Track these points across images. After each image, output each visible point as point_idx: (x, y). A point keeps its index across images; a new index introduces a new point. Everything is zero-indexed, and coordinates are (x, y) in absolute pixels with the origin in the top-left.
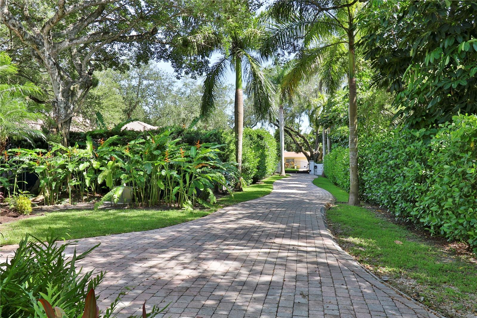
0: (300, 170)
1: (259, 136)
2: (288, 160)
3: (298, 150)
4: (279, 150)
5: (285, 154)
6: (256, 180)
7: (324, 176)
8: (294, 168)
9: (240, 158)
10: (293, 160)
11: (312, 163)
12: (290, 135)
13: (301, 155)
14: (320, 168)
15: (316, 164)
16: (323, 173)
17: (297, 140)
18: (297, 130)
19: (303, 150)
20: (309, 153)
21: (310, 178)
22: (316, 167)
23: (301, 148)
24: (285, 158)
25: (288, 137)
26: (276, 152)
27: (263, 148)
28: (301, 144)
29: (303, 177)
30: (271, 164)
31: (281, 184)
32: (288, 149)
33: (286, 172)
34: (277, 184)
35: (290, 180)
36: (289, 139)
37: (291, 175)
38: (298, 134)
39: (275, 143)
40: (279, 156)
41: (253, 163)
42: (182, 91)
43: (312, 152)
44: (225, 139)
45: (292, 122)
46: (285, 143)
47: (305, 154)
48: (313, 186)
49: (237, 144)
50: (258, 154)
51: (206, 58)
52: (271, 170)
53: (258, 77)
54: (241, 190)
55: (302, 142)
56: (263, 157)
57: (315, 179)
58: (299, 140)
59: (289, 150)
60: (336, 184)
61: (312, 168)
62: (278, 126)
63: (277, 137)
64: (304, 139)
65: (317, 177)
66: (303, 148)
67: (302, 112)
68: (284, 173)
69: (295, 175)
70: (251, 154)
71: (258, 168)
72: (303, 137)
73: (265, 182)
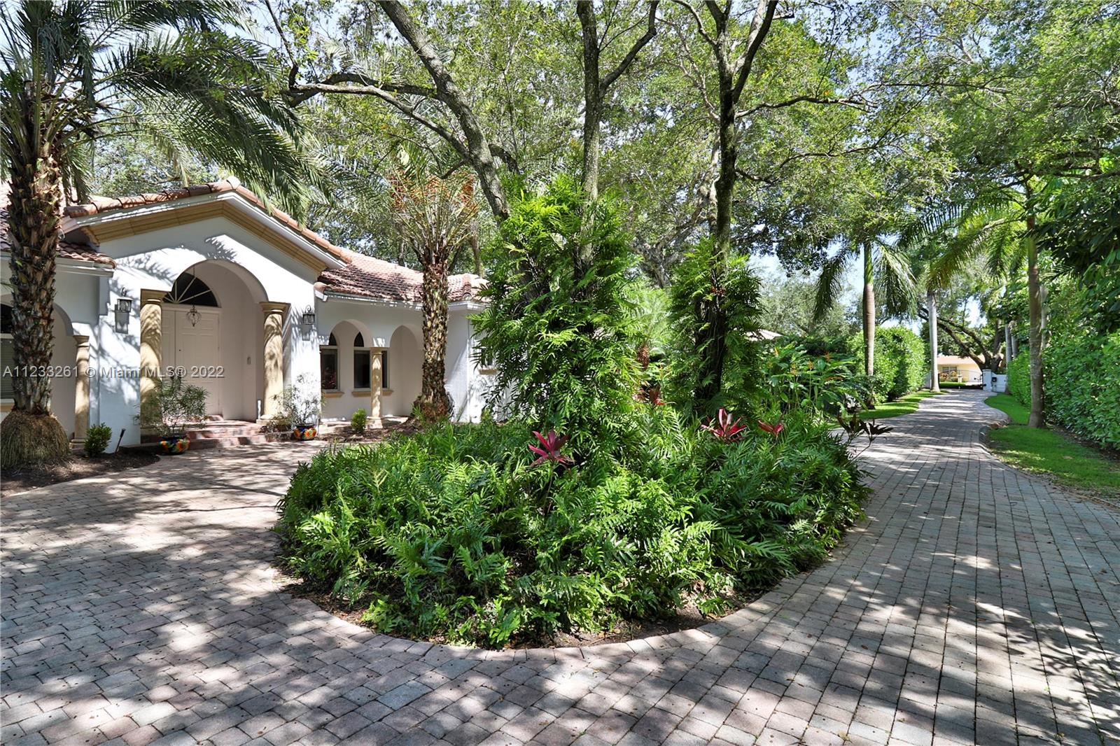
0: (967, 384)
1: (895, 337)
2: (945, 369)
3: (964, 353)
4: (928, 354)
5: (940, 360)
6: (892, 397)
7: (1008, 392)
8: (956, 381)
9: (871, 368)
10: (955, 368)
11: (989, 374)
12: (949, 332)
13: (968, 360)
14: (1002, 380)
15: (995, 375)
16: (1007, 389)
17: (962, 338)
18: (960, 323)
19: (972, 353)
20: (982, 358)
21: (982, 395)
22: (994, 380)
23: (968, 350)
24: (939, 366)
25: (945, 333)
26: (923, 357)
27: (902, 353)
28: (968, 344)
29: (971, 394)
30: (915, 376)
31: (931, 403)
32: (946, 351)
33: (941, 387)
34: (925, 402)
35: (947, 398)
36: (947, 337)
37: (950, 391)
38: (962, 329)
39: (922, 345)
40: (929, 363)
41: (888, 375)
42: (775, 277)
43: (986, 356)
44: (851, 346)
45: (952, 311)
46: (939, 344)
47: (977, 360)
48: (984, 405)
49: (866, 351)
50: (895, 363)
51: (824, 249)
52: (915, 384)
53: (893, 271)
54: (873, 407)
55: (971, 340)
56: (903, 366)
57: (990, 398)
58: (963, 338)
59: (946, 353)
60: (1023, 403)
61: (988, 381)
62: (925, 318)
63: (926, 334)
64: (974, 337)
65: (995, 394)
66: (972, 350)
67: (968, 296)
68: (937, 388)
69: (957, 391)
70: (885, 363)
71: (895, 380)
72: (971, 334)
73: (906, 400)
